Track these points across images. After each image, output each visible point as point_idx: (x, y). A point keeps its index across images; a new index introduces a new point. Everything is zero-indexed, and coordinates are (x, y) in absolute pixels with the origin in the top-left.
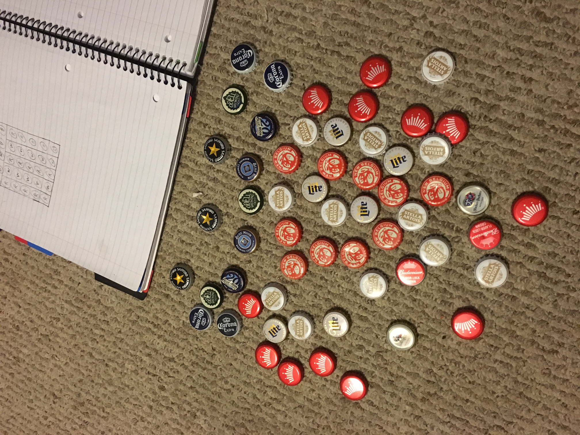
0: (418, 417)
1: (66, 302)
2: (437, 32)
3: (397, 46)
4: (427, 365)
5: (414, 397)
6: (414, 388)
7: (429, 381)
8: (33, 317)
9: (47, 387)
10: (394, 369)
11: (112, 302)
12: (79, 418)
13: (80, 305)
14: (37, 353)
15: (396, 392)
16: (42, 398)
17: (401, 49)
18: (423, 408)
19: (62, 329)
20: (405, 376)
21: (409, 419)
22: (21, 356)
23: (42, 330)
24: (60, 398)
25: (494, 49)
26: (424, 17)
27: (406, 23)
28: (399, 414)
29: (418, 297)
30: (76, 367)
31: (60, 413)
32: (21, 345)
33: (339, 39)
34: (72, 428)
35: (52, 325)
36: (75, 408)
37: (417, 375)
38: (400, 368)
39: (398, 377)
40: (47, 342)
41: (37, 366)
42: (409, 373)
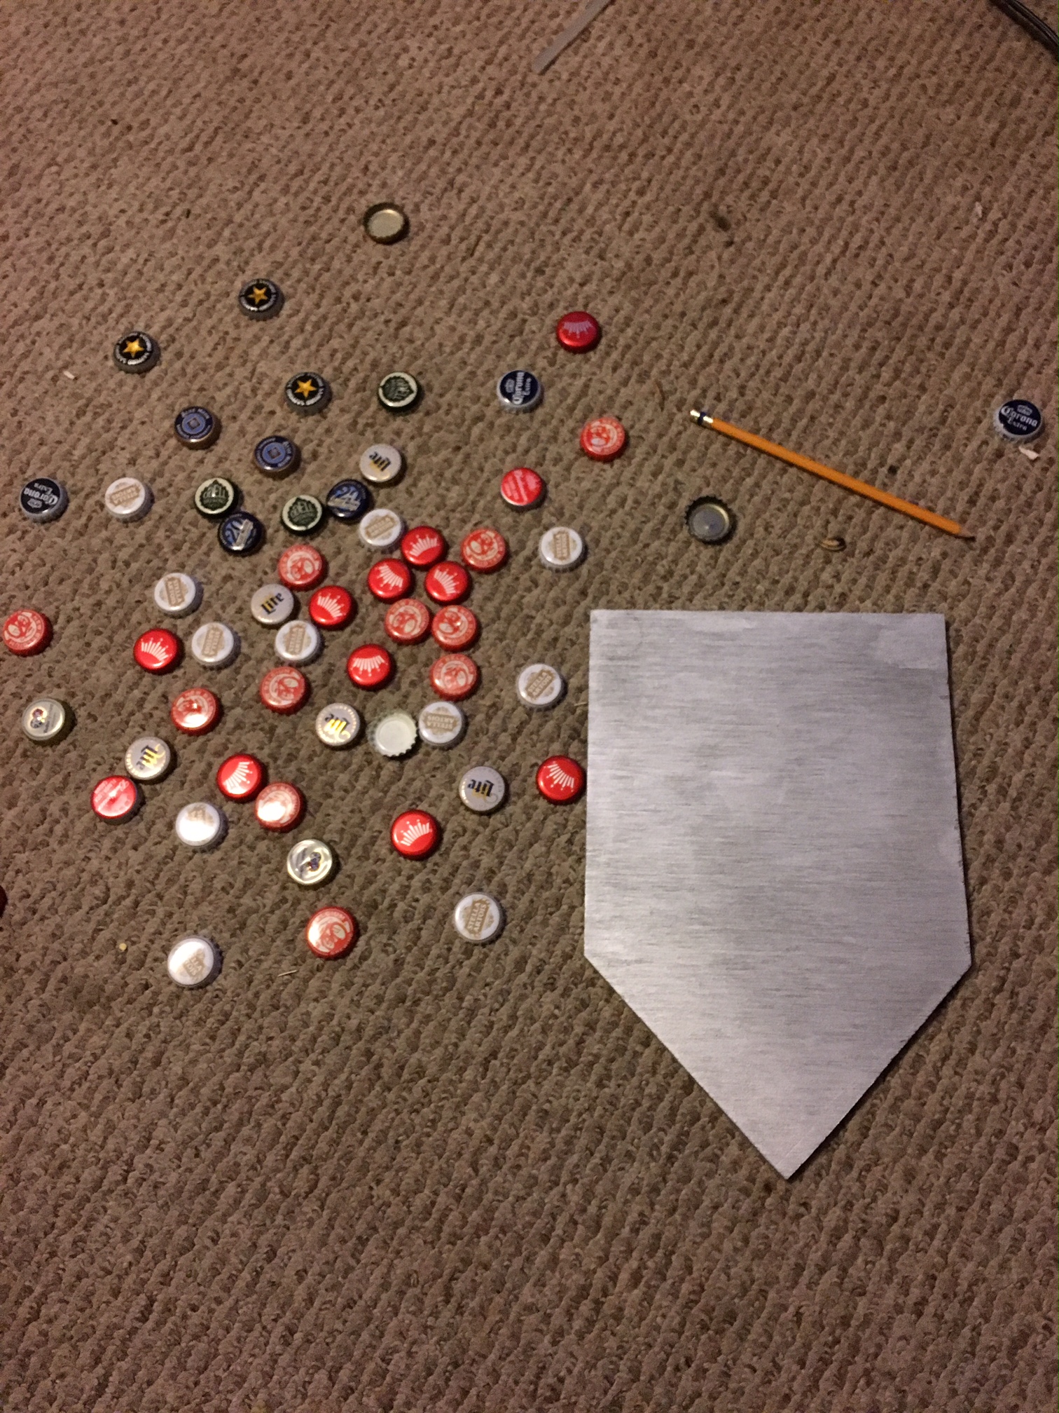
0: (337, 1039)
1: (586, 386)
2: (1015, 1166)
3: (1002, 1095)
4: (432, 1070)
5: (374, 1038)
6: (391, 1040)
7: (402, 1068)
9: (419, 311)
10: (425, 1007)
11: (579, 480)
12: (356, 369)
13: (578, 413)
14: (487, 303)
15: (384, 1005)
16: (398, 296)
17: (994, 1100)
18: (354, 1051)
20: (414, 1025)
21: (335, 1022)
22: (484, 268)
23: (532, 324)
24: (396, 337)
25: (977, 1259)
26: (1042, 1148)
27: (1038, 1116)
28: (343, 1005)
29: (555, 1071)
30: (458, 384)
31: (365, 330)
32: (506, 273)
33: (1023, 993)
34: (335, 351)
36: (375, 365)
37: (414, 1049)
38: (428, 1018)
39: (411, 1013)
40: (509, 331)
41: (461, 300)
42: (417, 1033)
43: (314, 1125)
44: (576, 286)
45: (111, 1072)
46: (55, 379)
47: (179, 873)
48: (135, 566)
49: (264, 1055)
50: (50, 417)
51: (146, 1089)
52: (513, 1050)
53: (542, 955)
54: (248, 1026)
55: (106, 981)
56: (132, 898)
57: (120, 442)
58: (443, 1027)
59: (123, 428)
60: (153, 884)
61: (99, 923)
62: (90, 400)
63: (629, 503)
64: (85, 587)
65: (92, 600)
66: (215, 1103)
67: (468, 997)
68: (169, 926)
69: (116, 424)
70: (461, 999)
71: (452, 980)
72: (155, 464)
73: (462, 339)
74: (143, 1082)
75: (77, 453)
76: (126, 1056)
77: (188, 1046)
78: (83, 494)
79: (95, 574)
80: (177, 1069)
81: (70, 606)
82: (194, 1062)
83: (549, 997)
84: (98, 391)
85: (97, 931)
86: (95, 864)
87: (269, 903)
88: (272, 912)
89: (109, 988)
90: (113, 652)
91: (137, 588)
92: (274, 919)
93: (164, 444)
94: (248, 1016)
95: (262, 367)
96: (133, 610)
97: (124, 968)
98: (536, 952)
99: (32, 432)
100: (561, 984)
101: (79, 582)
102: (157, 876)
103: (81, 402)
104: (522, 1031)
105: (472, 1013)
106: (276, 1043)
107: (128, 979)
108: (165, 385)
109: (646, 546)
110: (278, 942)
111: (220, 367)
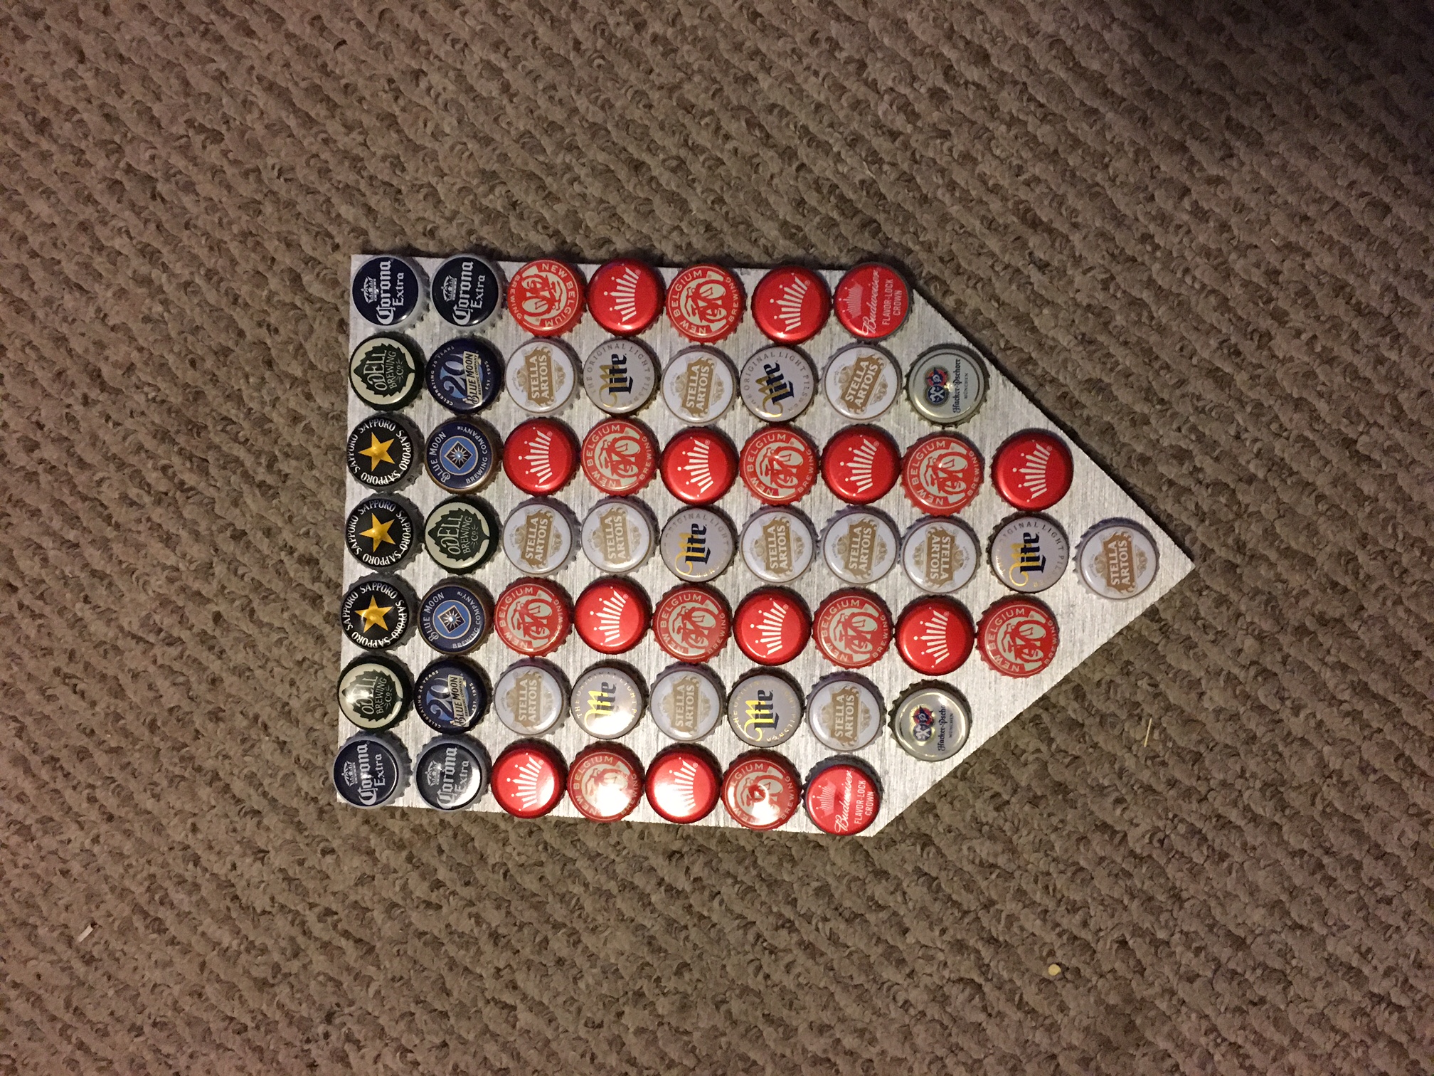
0: (1267, 674)
1: (270, 87)
5: (1278, 618)
6: (1287, 594)
7: (1334, 585)
8: (122, 107)
9: (77, 345)
10: (1252, 533)
12: (164, 469)
13: (317, 111)
14: (84, 227)
15: (1233, 596)
16: (44, 377)
18: (1292, 652)
19: (216, 171)
20: (1273, 555)
21: (1241, 675)
23: (139, 158)
24: (118, 392)
28: (1216, 657)
30: (224, 303)
31: (94, 439)
34: (124, 497)
35: (185, 150)
36: (163, 436)
37: (1309, 562)
38: (1270, 534)
39: (1254, 557)
40: (142, 199)
41: (69, 268)
42: (1287, 553)
43: (1388, 728)
44: (81, 70)
45: (1239, 1010)
46: (89, 960)
47: (959, 871)
48: (442, 874)
49: (1266, 785)
50: (157, 976)
51: (1277, 964)
52: (1347, 415)
53: (1213, 343)
54: (1218, 802)
55: (1099, 1002)
56: (980, 946)
57: (221, 869)
58: (1285, 511)
59: (196, 861)
60: (966, 913)
61: (1010, 1000)
62: (138, 909)
63: (494, 58)
64: (464, 957)
65: (487, 947)
66: (1320, 866)
67: (1252, 468)
68: (1038, 898)
69: (190, 872)
70: (1251, 479)
71: (1218, 486)
72: (271, 820)
73: (146, 281)
74: (1265, 967)
75: (227, 939)
76: (1220, 986)
77: (1227, 894)
78: (301, 940)
79: (444, 938)
80: (1257, 916)
81: (489, 983)
82: (1253, 891)
83: (1281, 345)
84: (123, 893)
85: (1021, 1005)
86: (917, 996)
87: (1034, 744)
88: (1051, 740)
89: (1113, 999)
90: (579, 925)
91: (481, 875)
92: (1060, 739)
93: (239, 801)
94: (1203, 799)
95: (131, 622)
96: (516, 887)
97: (1087, 972)
98: (1206, 350)
99: (176, 1008)
100: (1266, 323)
101: (452, 964)
102: (957, 904)
103: (138, 923)
104: (1321, 395)
105: (1277, 466)
106: (1252, 765)
107: (1106, 967)
108: (132, 785)
109: (577, 44)
110: (1100, 739)
111: (119, 692)
